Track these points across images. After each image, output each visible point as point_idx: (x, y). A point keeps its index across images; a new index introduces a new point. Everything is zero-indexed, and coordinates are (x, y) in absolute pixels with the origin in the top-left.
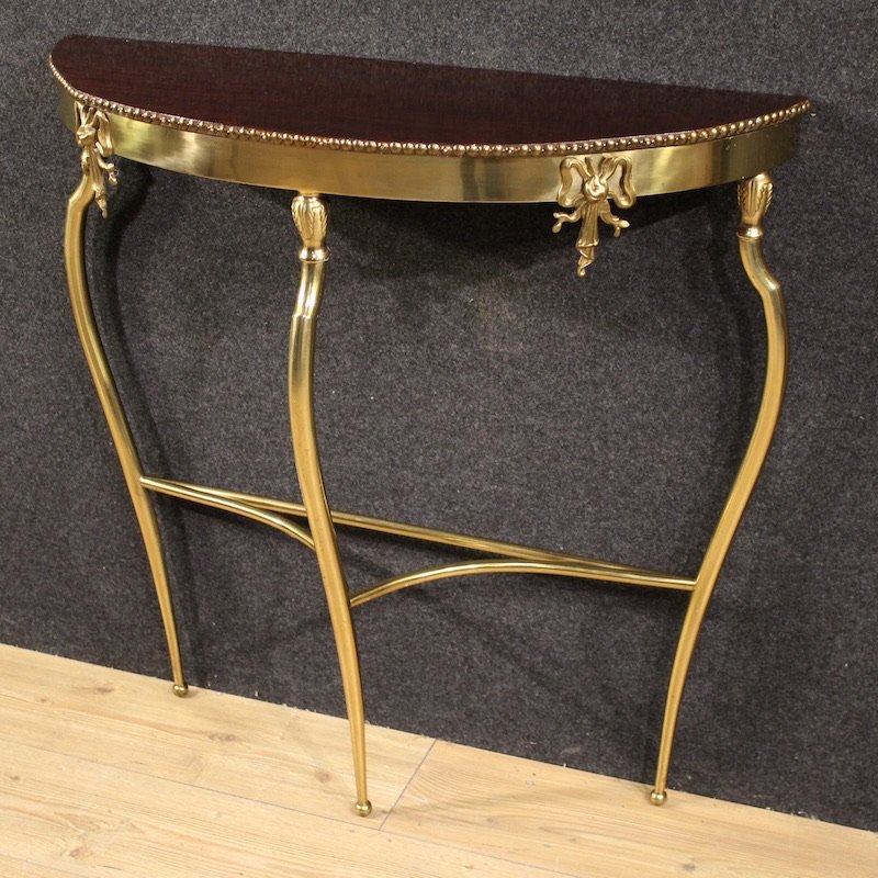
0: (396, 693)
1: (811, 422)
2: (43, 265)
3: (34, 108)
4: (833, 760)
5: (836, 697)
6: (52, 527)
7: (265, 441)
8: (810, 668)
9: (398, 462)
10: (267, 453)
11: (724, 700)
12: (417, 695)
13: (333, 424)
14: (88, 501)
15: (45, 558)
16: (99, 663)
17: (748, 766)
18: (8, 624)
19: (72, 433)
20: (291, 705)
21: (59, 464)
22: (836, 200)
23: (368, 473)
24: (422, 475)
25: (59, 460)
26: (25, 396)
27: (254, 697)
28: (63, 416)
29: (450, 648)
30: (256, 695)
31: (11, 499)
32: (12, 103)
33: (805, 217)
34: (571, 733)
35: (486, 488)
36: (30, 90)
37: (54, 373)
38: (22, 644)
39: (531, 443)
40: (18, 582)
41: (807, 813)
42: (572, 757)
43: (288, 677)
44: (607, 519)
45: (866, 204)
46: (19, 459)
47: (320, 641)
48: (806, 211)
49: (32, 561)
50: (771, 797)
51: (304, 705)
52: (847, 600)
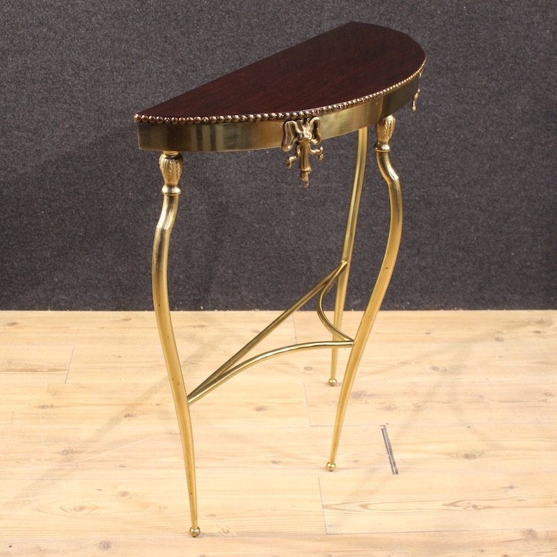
0: (273, 293)
1: (462, 136)
2: (99, 108)
3: (100, 31)
4: (469, 282)
5: (470, 254)
6: (94, 243)
7: (214, 180)
8: (460, 243)
9: (279, 180)
10: (215, 186)
11: (424, 264)
12: (283, 292)
13: (249, 167)
14: (116, 225)
15: (88, 260)
16: (115, 310)
17: (433, 292)
18: (63, 300)
19: (109, 192)
20: (219, 309)
21: (101, 209)
22: (473, 42)
23: (265, 188)
24: (290, 185)
25: (101, 207)
26: (84, 176)
27: (200, 310)
28: (105, 184)
29: (301, 265)
30: (202, 308)
31: (71, 232)
32: (87, 30)
33: (461, 50)
34: (356, 294)
35: (320, 186)
36: (98, 23)
37: (101, 163)
38: (71, 309)
39: (342, 162)
40: (71, 276)
41: (458, 309)
42: (356, 305)
43: (219, 296)
44: (375, 191)
45: (484, 42)
46: (78, 210)
47: (236, 275)
48: (461, 47)
49: (80, 263)
50: (443, 305)
51: (226, 308)
52: (476, 210)
